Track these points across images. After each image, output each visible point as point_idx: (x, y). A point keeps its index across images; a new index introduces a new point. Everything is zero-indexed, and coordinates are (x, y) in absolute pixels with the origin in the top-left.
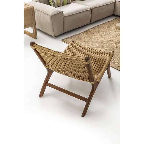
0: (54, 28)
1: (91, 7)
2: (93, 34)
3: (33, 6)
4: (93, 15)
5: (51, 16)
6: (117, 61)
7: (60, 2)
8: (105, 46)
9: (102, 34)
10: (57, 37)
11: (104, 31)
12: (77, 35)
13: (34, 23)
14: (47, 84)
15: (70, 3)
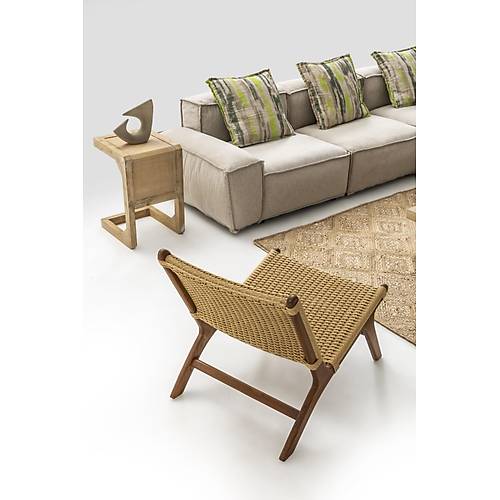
0: (235, 207)
1: (349, 147)
2: (350, 229)
3: (179, 145)
4: (354, 173)
5: (228, 174)
6: (408, 312)
7: (258, 133)
8: (380, 268)
9: (377, 229)
10: (241, 231)
11: (384, 220)
12: (302, 227)
13: (179, 192)
14: (194, 364)
15: (289, 135)
